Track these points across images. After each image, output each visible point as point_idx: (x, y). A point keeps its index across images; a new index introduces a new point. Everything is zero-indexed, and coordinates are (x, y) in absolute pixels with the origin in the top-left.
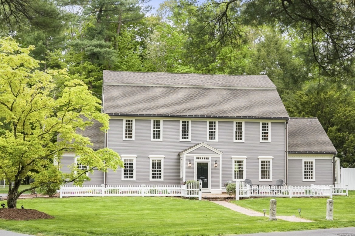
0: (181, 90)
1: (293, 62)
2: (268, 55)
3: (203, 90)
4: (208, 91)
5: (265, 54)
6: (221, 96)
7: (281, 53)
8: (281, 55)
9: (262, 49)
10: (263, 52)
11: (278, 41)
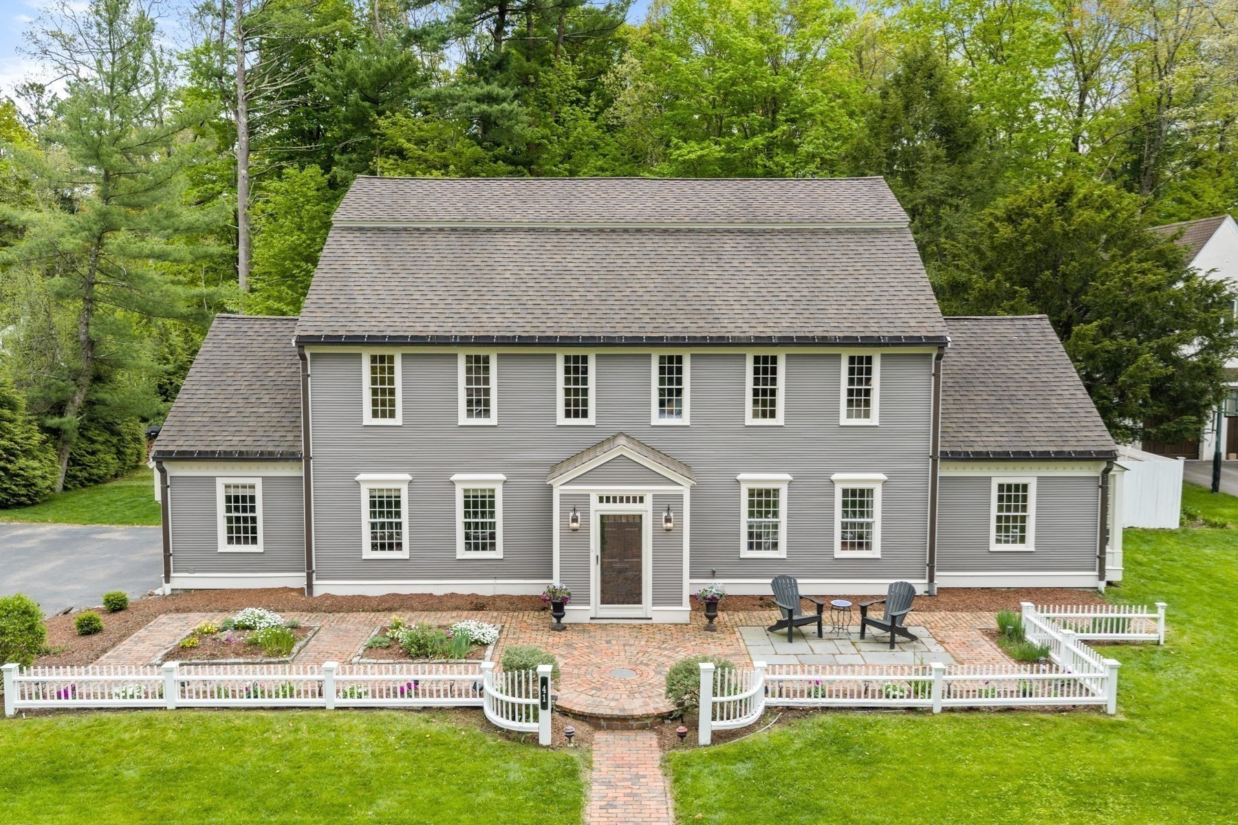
0: (583, 239)
1: (975, 125)
2: (907, 108)
3: (656, 239)
4: (671, 240)
5: (900, 105)
6: (713, 258)
7: (944, 100)
8: (942, 105)
9: (891, 91)
10: (895, 99)
11: (936, 66)
